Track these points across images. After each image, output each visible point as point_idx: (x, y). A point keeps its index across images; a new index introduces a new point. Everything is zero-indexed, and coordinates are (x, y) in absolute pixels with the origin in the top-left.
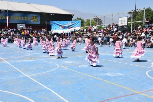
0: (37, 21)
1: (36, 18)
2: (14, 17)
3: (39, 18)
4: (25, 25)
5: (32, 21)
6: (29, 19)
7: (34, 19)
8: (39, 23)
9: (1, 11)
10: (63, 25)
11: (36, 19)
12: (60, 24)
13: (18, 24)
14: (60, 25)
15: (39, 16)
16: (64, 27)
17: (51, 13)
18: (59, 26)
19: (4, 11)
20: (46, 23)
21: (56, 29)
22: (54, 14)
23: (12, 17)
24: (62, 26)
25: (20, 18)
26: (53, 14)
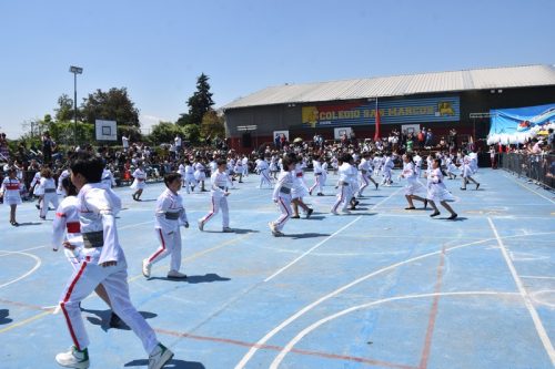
0: (451, 113)
1: (447, 107)
2: (395, 109)
3: (457, 106)
4: (418, 126)
5: (438, 114)
6: (431, 110)
7: (444, 110)
8: (457, 118)
9: (369, 100)
10: (525, 119)
11: (450, 110)
12: (518, 117)
13: (402, 126)
14: (517, 121)
15: (457, 99)
16: (529, 125)
17: (492, 89)
18: (513, 124)
19: (374, 100)
20: (473, 116)
21: (506, 132)
22: (500, 91)
23: (390, 109)
24: (521, 122)
25: (409, 111)
26: (496, 90)
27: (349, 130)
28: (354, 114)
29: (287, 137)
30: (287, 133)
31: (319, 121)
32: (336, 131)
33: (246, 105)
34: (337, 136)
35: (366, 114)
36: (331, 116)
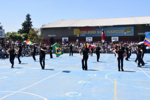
0: (130, 33)
1: (129, 30)
2: (109, 31)
3: (133, 30)
4: (118, 37)
5: (125, 33)
6: (123, 31)
7: (128, 32)
8: (132, 35)
9: (100, 27)
11: (130, 32)
13: (112, 37)
15: (133, 28)
17: (147, 24)
19: (101, 27)
20: (139, 34)
23: (107, 31)
25: (114, 32)
27: (92, 38)
28: (93, 32)
29: (68, 40)
30: (67, 38)
31: (80, 34)
32: (87, 38)
33: (51, 27)
34: (87, 40)
35: (98, 32)
36: (85, 32)
